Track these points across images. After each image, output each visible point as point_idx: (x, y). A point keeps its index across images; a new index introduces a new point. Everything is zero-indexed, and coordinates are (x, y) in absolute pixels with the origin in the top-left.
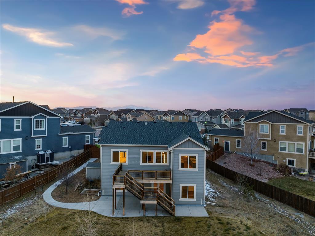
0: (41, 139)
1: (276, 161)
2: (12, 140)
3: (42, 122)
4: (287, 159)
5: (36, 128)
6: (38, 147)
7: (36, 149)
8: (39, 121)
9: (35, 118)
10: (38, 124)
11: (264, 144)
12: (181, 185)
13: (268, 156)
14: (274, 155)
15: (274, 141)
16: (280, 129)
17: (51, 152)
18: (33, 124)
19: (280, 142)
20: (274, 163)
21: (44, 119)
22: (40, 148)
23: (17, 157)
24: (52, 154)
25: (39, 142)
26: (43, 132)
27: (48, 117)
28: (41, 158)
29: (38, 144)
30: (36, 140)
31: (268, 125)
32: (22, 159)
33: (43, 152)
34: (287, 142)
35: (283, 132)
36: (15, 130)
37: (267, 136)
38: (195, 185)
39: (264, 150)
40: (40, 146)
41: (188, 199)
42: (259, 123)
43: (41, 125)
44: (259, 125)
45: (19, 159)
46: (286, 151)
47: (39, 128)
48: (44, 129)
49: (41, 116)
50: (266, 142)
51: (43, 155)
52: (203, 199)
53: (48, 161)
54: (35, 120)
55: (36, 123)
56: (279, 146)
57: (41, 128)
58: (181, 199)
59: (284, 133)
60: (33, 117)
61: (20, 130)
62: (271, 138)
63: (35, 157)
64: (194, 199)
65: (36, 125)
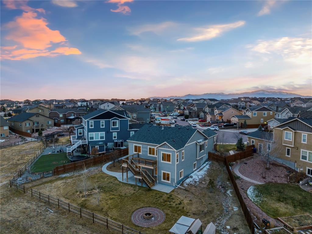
0: (116, 133)
1: (297, 168)
2: (99, 133)
3: (117, 122)
4: (307, 168)
5: (113, 126)
6: (115, 137)
7: (113, 139)
8: (114, 122)
9: (111, 120)
10: (114, 124)
11: (288, 150)
12: (162, 171)
13: (291, 162)
14: (296, 162)
15: (297, 148)
16: (302, 138)
17: (121, 141)
18: (111, 124)
19: (302, 150)
20: (296, 170)
21: (118, 121)
22: (116, 138)
23: (100, 143)
24: (122, 143)
25: (115, 134)
26: (117, 129)
27: (120, 119)
28: (116, 144)
29: (115, 136)
30: (113, 133)
31: (292, 132)
32: (102, 144)
33: (116, 141)
34: (308, 151)
35: (304, 140)
36: (101, 127)
37: (290, 143)
38: (170, 173)
39: (288, 156)
40: (116, 137)
41: (166, 181)
42: (284, 129)
43: (116, 124)
44: (284, 132)
45: (101, 144)
46: (306, 160)
47: (114, 126)
48: (118, 127)
49: (115, 119)
50: (290, 149)
51: (116, 143)
52: (175, 183)
53: (119, 146)
54: (112, 121)
55: (113, 123)
56: (300, 154)
57: (116, 126)
58: (162, 180)
59: (305, 142)
60: (110, 120)
61: (104, 127)
62: (294, 145)
63: (113, 144)
64: (170, 182)
65: (113, 124)
